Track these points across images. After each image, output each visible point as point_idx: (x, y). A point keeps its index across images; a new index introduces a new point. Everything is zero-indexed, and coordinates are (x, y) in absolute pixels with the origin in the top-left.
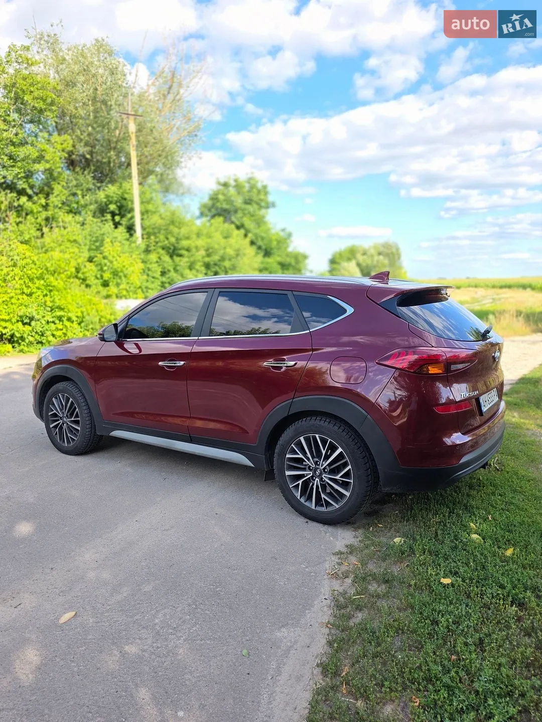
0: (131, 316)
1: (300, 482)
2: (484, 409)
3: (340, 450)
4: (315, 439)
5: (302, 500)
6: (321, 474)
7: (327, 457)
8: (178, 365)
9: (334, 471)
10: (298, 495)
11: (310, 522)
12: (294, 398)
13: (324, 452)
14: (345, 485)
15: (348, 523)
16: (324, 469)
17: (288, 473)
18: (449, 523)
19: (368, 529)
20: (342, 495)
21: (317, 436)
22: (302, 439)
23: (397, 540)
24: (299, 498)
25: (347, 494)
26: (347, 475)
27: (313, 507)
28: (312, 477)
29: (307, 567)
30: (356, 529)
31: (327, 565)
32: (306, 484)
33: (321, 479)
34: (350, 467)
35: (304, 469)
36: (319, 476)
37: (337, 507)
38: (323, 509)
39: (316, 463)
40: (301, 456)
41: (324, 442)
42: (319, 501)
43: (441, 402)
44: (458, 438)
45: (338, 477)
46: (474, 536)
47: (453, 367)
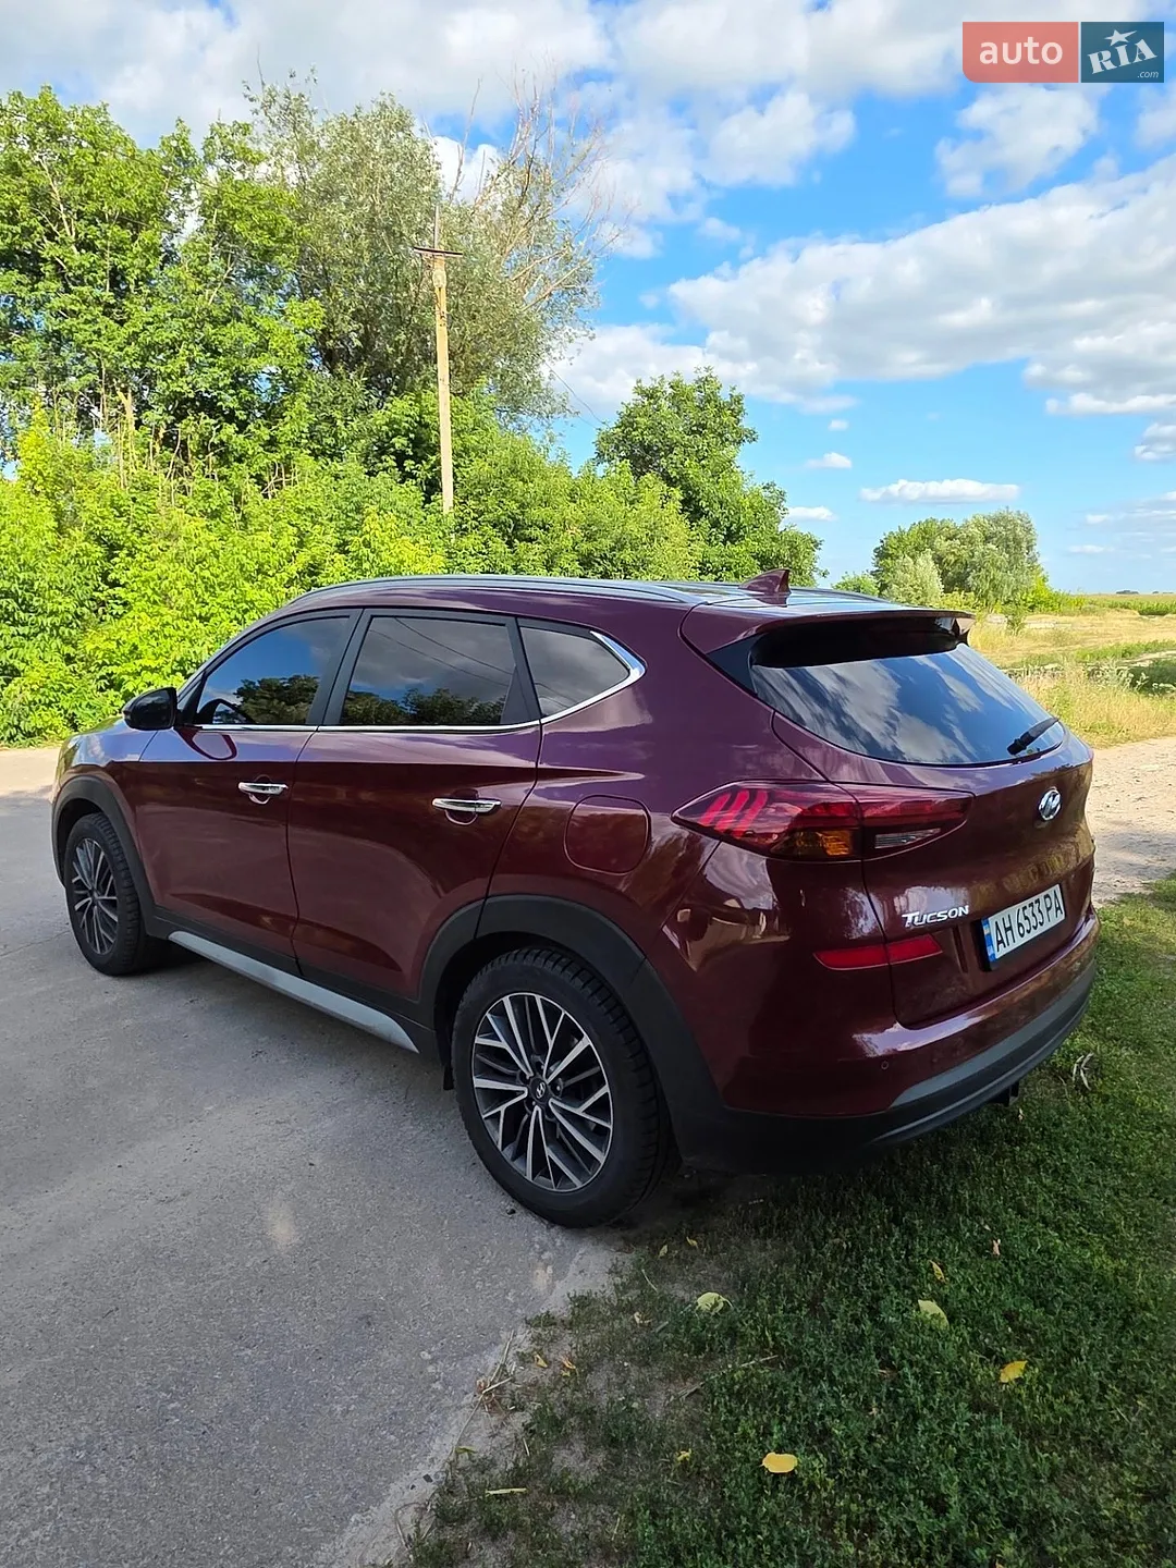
0: (208, 670)
1: (502, 1109)
2: (997, 952)
3: (586, 1042)
4: (532, 1001)
5: (508, 1153)
6: (546, 1097)
7: (558, 1056)
9: (576, 1093)
10: (498, 1137)
11: (520, 1211)
12: (487, 897)
13: (551, 1043)
14: (598, 1135)
15: (619, 1224)
16: (554, 1084)
17: (479, 1083)
18: (871, 1256)
19: (656, 1250)
20: (591, 1160)
21: (538, 998)
22: (506, 1000)
23: (707, 1300)
24: (499, 1147)
25: (601, 1157)
26: (600, 1108)
27: (529, 1177)
28: (529, 1100)
29: (433, 1361)
31: (492, 1360)
32: (517, 1113)
33: (547, 1111)
34: (606, 1089)
35: (511, 1079)
36: (540, 1100)
37: (579, 1185)
38: (547, 1184)
39: (537, 1067)
40: (503, 1045)
41: (552, 1015)
42: (540, 1163)
43: (855, 935)
44: (892, 1039)
45: (579, 1111)
46: (929, 1307)
47: (884, 841)
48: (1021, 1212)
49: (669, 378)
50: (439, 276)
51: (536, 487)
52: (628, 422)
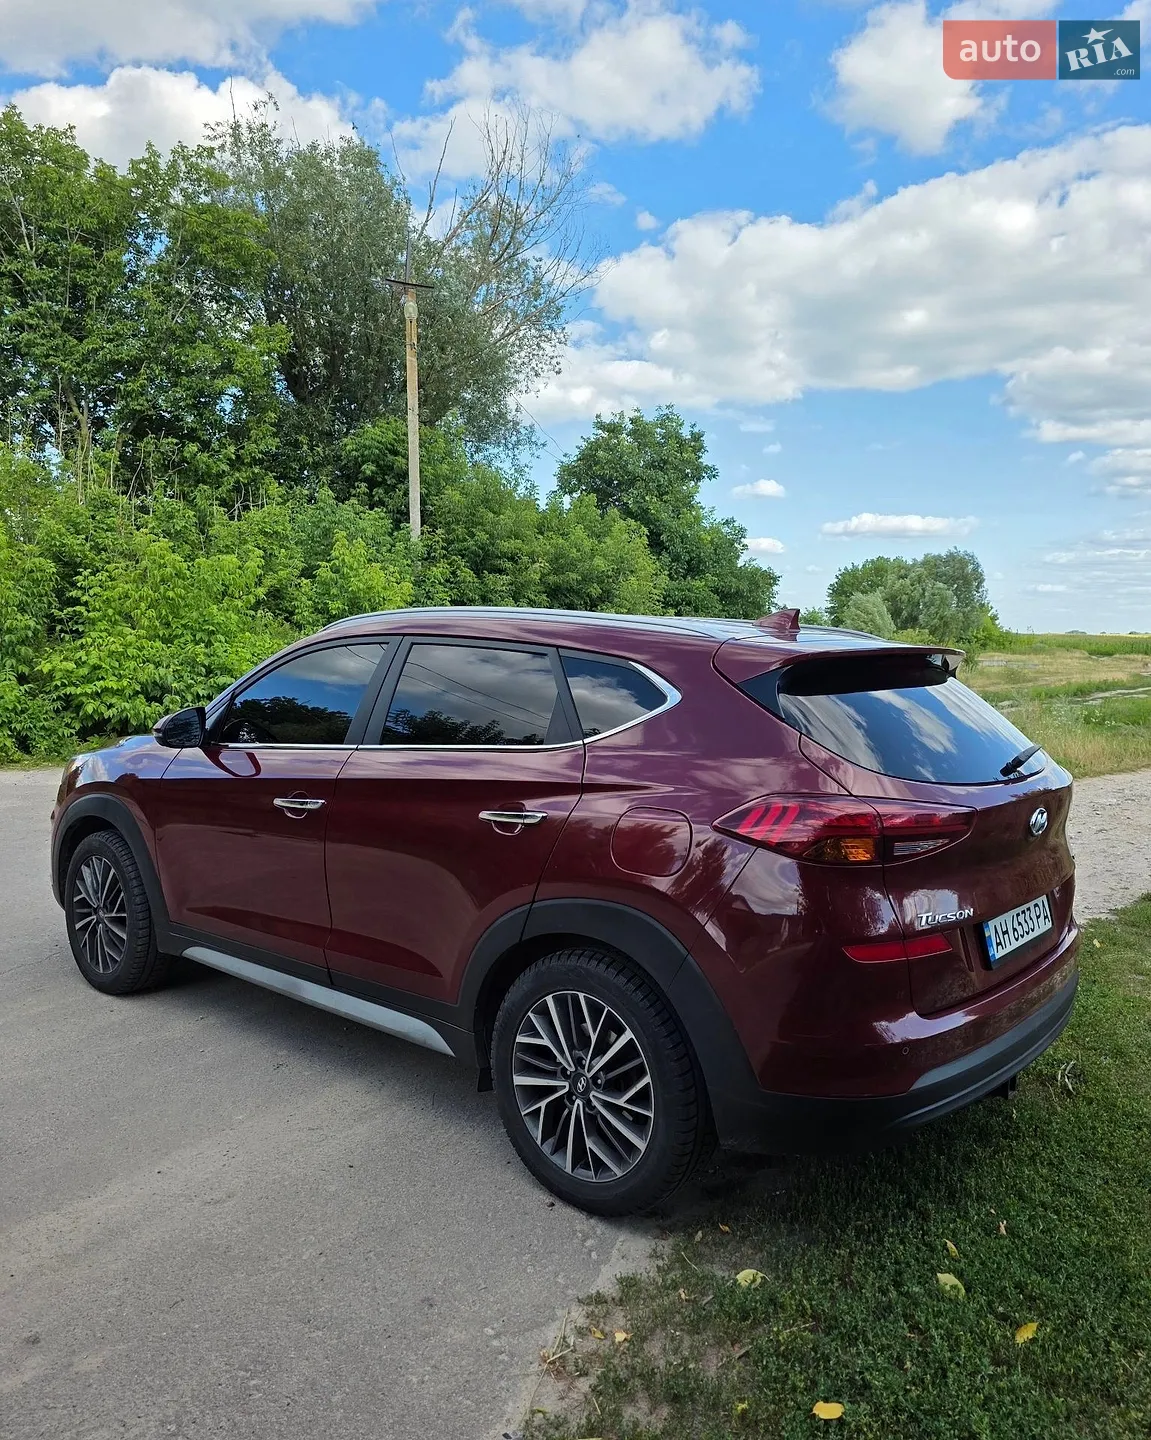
0: (237, 691)
1: (543, 1104)
2: (996, 953)
3: (628, 1035)
4: (576, 999)
5: (546, 1149)
6: (587, 1090)
7: (601, 1049)
8: (309, 806)
9: (617, 1086)
10: (538, 1135)
11: (559, 1204)
12: (533, 902)
13: (594, 1038)
14: (639, 1123)
15: (652, 1214)
16: (595, 1078)
17: (519, 1080)
18: (891, 1235)
19: (691, 1236)
20: (631, 1148)
21: (581, 996)
22: (549, 999)
23: (745, 1276)
24: (539, 1142)
25: (641, 1145)
26: (641, 1098)
27: (568, 1169)
28: (569, 1094)
29: (497, 1336)
30: (664, 1232)
31: (552, 1333)
32: (556, 1108)
33: (588, 1103)
34: (647, 1079)
35: (552, 1075)
36: (581, 1094)
37: (619, 1174)
38: (588, 1175)
39: (578, 1062)
40: (546, 1042)
41: (596, 1010)
42: (581, 1156)
43: (874, 933)
44: (909, 1027)
45: (621, 1102)
46: (947, 1279)
47: (901, 849)
48: (1021, 1196)
49: (630, 414)
50: (411, 308)
51: (506, 519)
52: (589, 457)
